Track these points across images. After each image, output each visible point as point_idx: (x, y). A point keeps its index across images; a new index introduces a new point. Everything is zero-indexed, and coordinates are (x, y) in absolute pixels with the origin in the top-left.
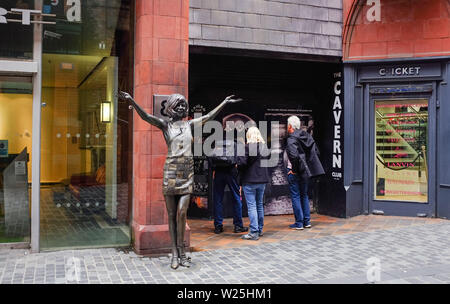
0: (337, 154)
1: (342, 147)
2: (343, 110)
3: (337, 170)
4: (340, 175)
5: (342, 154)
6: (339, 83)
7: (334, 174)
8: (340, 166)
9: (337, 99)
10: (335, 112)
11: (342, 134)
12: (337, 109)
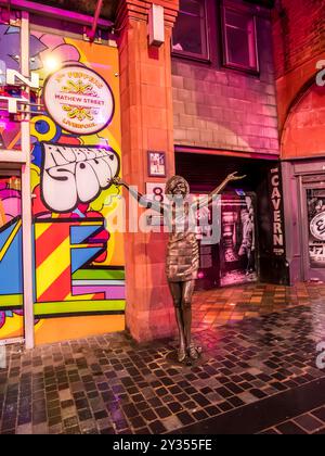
0: (278, 234)
1: (283, 228)
2: (282, 198)
3: (278, 247)
4: (282, 251)
5: (283, 233)
6: (277, 177)
7: (275, 250)
8: (281, 243)
9: (276, 189)
10: (274, 201)
11: (282, 217)
12: (276, 198)
